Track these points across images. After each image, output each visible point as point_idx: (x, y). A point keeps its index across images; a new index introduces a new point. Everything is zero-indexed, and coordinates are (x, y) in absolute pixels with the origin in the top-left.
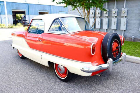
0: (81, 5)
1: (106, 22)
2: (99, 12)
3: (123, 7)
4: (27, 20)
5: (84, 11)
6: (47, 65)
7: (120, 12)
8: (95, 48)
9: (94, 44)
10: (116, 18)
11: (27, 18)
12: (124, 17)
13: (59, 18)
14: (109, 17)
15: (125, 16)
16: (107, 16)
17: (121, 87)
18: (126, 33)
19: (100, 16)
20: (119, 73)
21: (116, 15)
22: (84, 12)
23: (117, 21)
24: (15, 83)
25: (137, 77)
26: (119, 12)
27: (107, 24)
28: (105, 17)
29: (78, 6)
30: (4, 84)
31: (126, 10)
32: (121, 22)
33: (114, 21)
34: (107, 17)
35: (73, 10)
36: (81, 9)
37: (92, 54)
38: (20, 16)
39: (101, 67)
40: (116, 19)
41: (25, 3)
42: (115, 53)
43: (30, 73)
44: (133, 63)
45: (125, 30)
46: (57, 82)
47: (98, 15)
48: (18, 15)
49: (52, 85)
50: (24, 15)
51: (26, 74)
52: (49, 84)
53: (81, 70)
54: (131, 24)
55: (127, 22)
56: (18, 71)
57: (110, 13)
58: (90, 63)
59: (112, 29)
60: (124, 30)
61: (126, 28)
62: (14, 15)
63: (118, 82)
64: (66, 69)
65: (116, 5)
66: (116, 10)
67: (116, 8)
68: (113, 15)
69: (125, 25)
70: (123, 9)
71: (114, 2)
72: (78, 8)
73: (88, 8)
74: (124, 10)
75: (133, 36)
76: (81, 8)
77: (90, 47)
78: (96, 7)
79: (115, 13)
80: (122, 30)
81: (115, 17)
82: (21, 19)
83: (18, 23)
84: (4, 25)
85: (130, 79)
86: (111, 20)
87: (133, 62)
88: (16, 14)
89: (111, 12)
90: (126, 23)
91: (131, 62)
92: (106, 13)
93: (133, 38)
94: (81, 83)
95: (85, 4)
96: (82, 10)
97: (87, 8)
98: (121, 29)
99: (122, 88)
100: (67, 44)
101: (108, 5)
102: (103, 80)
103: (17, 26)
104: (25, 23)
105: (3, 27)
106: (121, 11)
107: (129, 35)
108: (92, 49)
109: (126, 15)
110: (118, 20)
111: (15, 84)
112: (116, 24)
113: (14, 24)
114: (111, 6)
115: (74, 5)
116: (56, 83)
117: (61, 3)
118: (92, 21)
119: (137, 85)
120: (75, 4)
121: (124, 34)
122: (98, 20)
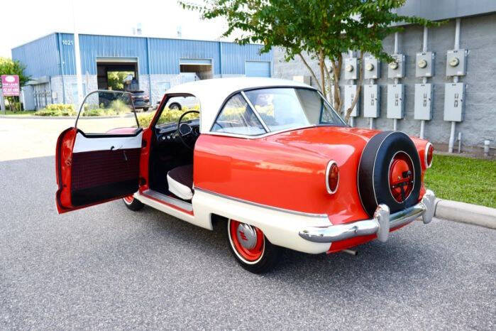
0: (312, 47)
1: (397, 97)
2: (373, 65)
3: (452, 48)
4: (143, 92)
5: (323, 62)
6: (206, 224)
7: (442, 63)
8: (337, 173)
9: (334, 164)
10: (427, 82)
11: (143, 85)
12: (456, 80)
13: (242, 93)
14: (406, 81)
15: (460, 77)
16: (399, 75)
17: (418, 291)
18: (464, 131)
19: (375, 76)
20: (420, 252)
21: (429, 74)
22: (323, 65)
23: (433, 92)
24: (117, 274)
25: (473, 264)
26: (437, 62)
27: (400, 102)
28: (392, 81)
29: (304, 47)
30: (90, 276)
31: (461, 55)
32: (446, 93)
33: (422, 92)
34: (400, 80)
35: (288, 60)
36: (313, 58)
37: (330, 192)
38: (121, 78)
39: (356, 227)
40: (429, 86)
41: (137, 35)
42: (398, 190)
43: (159, 250)
44: (469, 226)
45: (459, 120)
46: (235, 272)
47: (369, 75)
48: (114, 75)
49: (222, 279)
50: (133, 73)
51: (148, 251)
52: (212, 277)
53: (300, 235)
54: (479, 102)
55: (465, 94)
56: (125, 243)
57: (408, 65)
58: (326, 215)
59: (416, 117)
60: (457, 123)
61: (463, 113)
62: (103, 74)
63: (414, 276)
64: (260, 234)
65: (428, 41)
66: (429, 57)
67: (428, 51)
68: (419, 73)
69: (460, 104)
70: (450, 52)
71: (423, 31)
72: (304, 53)
73: (337, 55)
74: (455, 55)
75: (487, 142)
76: (314, 54)
77: (323, 172)
78: (359, 51)
79: (425, 67)
80: (450, 122)
81: (424, 81)
82: (122, 86)
83: (115, 99)
84: (70, 108)
85: (450, 270)
86: (413, 91)
87: (471, 223)
88: (108, 73)
89: (413, 65)
90: (461, 97)
91: (465, 223)
92: (397, 68)
93: (486, 149)
94: (302, 277)
95: (323, 41)
96: (316, 61)
97: (332, 52)
98: (446, 118)
99: (421, 293)
100: (268, 166)
101: (402, 42)
102: (370, 270)
103: (110, 111)
104: (137, 100)
105: (67, 114)
106: (446, 59)
107: (472, 137)
108: (330, 176)
109: (460, 73)
110: (435, 88)
111: (117, 277)
112: (428, 103)
113: (102, 104)
114: (413, 43)
115: (293, 46)
116: (231, 276)
117: (250, 40)
118: (350, 92)
119: (470, 285)
120: (294, 41)
121: (456, 135)
122: (371, 91)
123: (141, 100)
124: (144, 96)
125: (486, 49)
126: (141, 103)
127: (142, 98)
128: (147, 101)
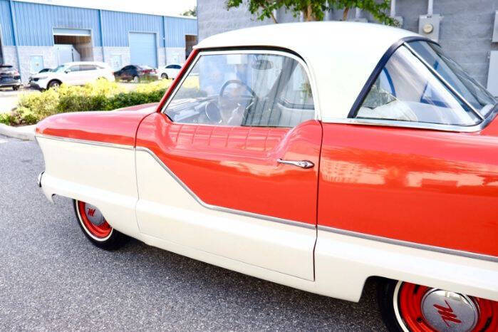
4: (10, 66)
13: (406, 44)
35: (261, 18)
65: (396, 4)
67: (396, 15)
74: (428, 21)
104: (4, 76)
106: (418, 25)
123: (9, 76)
124: (14, 72)
125: (461, 15)
126: (10, 79)
127: (10, 74)
128: (18, 78)
